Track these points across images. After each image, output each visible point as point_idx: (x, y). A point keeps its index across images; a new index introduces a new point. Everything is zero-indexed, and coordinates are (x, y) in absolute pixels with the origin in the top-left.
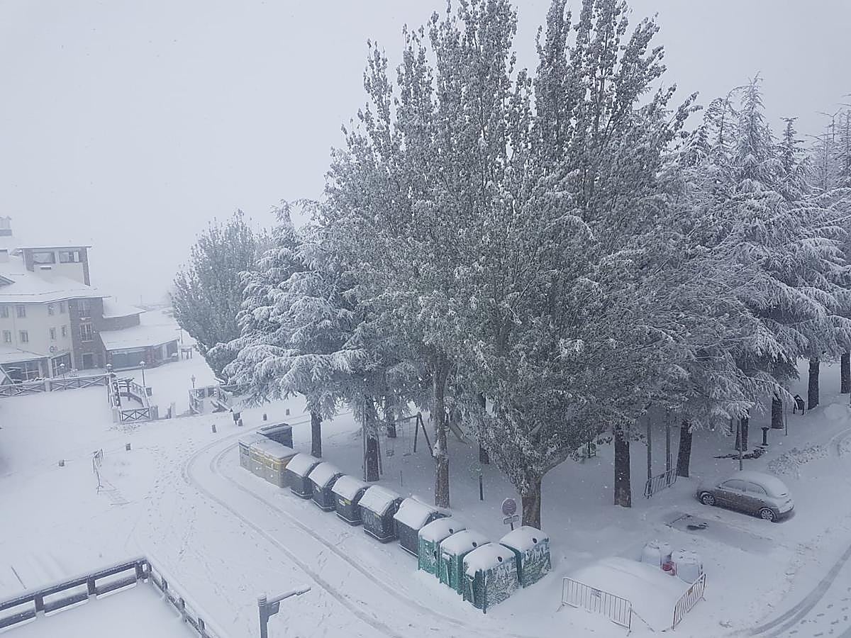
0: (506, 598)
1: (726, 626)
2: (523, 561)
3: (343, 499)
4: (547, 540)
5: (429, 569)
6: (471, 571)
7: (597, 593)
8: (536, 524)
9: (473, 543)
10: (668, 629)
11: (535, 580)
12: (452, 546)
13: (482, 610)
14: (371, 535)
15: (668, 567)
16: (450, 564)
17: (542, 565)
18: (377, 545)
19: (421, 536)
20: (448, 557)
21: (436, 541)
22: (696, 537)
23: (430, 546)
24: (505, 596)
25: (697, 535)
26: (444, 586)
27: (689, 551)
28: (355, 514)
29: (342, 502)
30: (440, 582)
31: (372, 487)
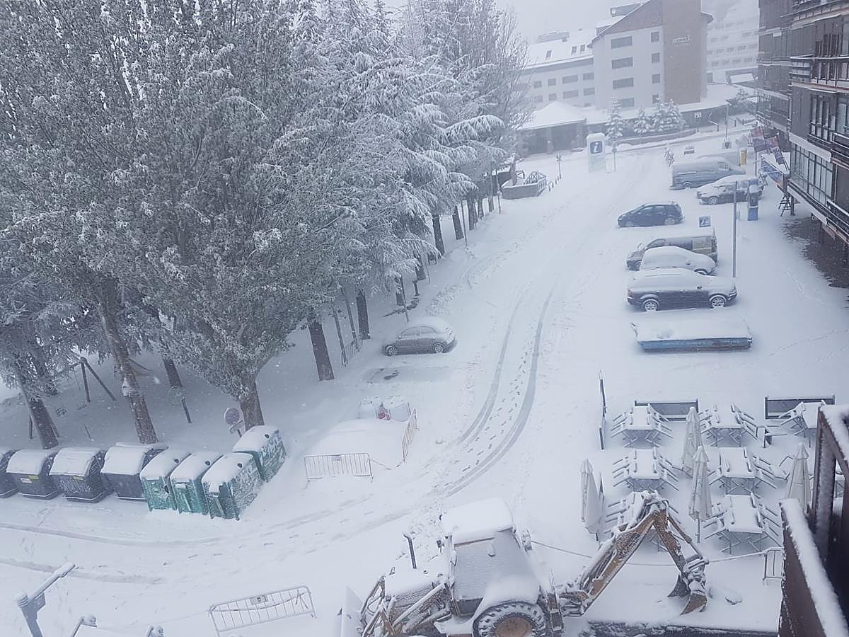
0: (254, 498)
1: (441, 443)
2: (261, 459)
3: (26, 476)
4: (277, 432)
5: (162, 505)
6: (214, 488)
7: (337, 457)
8: (261, 422)
9: (206, 463)
10: (401, 463)
11: (275, 471)
12: (185, 473)
13: (234, 519)
14: (79, 501)
15: (382, 415)
16: (187, 492)
17: (278, 455)
18: (91, 508)
19: (143, 478)
20: (183, 486)
21: (163, 476)
22: (395, 384)
23: (158, 483)
24: (253, 497)
25: (393, 382)
26: (187, 515)
27: (395, 395)
28: (48, 486)
29: (27, 481)
30: (180, 513)
31: (61, 451)
